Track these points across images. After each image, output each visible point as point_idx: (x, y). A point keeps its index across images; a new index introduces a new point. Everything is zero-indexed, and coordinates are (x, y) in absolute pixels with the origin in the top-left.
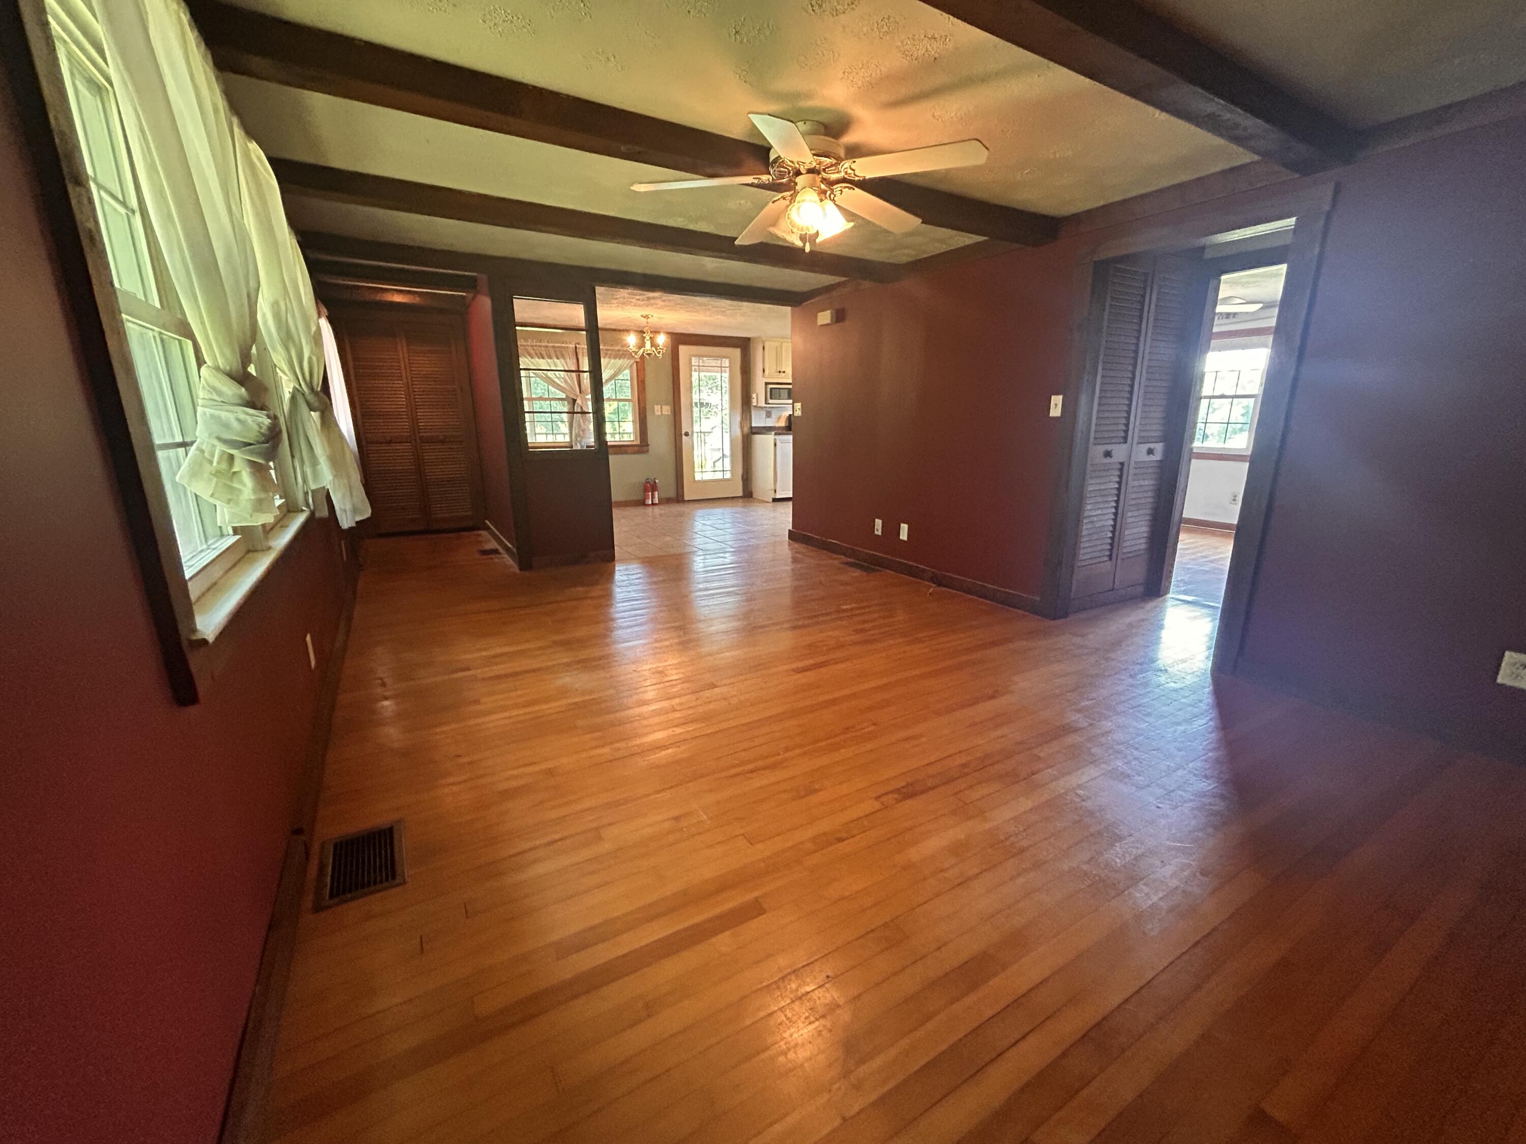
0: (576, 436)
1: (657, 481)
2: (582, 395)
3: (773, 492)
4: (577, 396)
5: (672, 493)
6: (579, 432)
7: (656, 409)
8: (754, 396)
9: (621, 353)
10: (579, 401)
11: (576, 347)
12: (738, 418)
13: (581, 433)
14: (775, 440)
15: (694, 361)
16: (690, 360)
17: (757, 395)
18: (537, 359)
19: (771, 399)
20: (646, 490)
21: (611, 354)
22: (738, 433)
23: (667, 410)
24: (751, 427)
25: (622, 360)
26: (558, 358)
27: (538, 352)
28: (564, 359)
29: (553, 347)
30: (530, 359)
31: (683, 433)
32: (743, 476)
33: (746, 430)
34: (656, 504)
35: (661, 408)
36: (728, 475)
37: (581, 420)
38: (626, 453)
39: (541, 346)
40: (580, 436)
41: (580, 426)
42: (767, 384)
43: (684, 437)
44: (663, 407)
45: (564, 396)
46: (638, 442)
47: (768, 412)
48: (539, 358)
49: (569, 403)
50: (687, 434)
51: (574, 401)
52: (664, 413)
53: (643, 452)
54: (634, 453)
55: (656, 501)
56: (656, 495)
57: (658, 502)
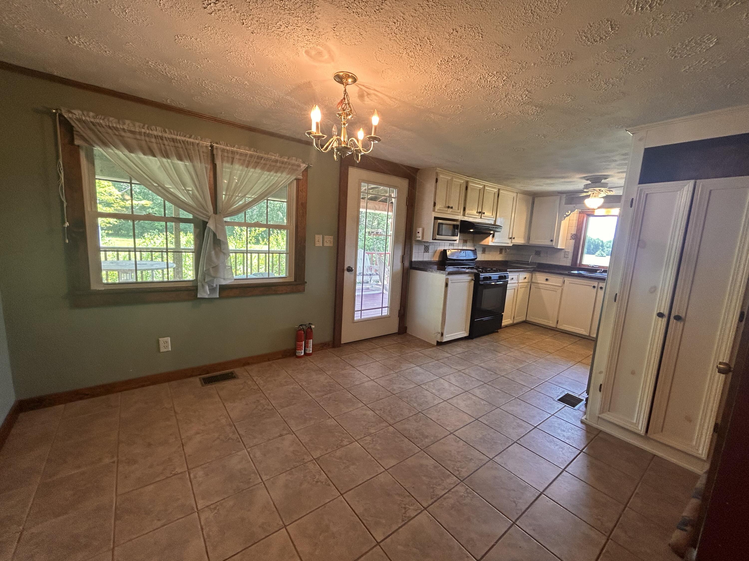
0: (204, 275)
1: (313, 327)
2: (217, 216)
3: (440, 335)
4: (209, 218)
5: (327, 337)
6: (208, 270)
7: (317, 239)
8: (420, 230)
9: (278, 164)
10: (211, 225)
11: (212, 146)
12: (399, 253)
13: (211, 270)
14: (447, 280)
15: (364, 187)
16: (360, 186)
17: (423, 230)
18: (142, 156)
19: (438, 234)
20: (298, 338)
21: (265, 164)
22: (398, 266)
23: (329, 241)
24: (411, 262)
25: (279, 174)
26: (180, 159)
27: (143, 143)
28: (191, 160)
29: (173, 140)
30: (127, 152)
31: (346, 267)
32: (400, 311)
33: (407, 264)
34: (309, 355)
35: (323, 238)
36: (386, 312)
37: (213, 252)
38: (276, 293)
39: (149, 135)
40: (210, 275)
41: (209, 259)
42: (436, 218)
43: (346, 273)
44: (326, 237)
45: (191, 216)
46: (292, 279)
47: (427, 247)
48: (145, 154)
49: (195, 227)
50: (350, 270)
51: (205, 224)
52: (326, 244)
53: (298, 291)
54: (286, 293)
55: (310, 350)
56: (310, 343)
57: (311, 352)
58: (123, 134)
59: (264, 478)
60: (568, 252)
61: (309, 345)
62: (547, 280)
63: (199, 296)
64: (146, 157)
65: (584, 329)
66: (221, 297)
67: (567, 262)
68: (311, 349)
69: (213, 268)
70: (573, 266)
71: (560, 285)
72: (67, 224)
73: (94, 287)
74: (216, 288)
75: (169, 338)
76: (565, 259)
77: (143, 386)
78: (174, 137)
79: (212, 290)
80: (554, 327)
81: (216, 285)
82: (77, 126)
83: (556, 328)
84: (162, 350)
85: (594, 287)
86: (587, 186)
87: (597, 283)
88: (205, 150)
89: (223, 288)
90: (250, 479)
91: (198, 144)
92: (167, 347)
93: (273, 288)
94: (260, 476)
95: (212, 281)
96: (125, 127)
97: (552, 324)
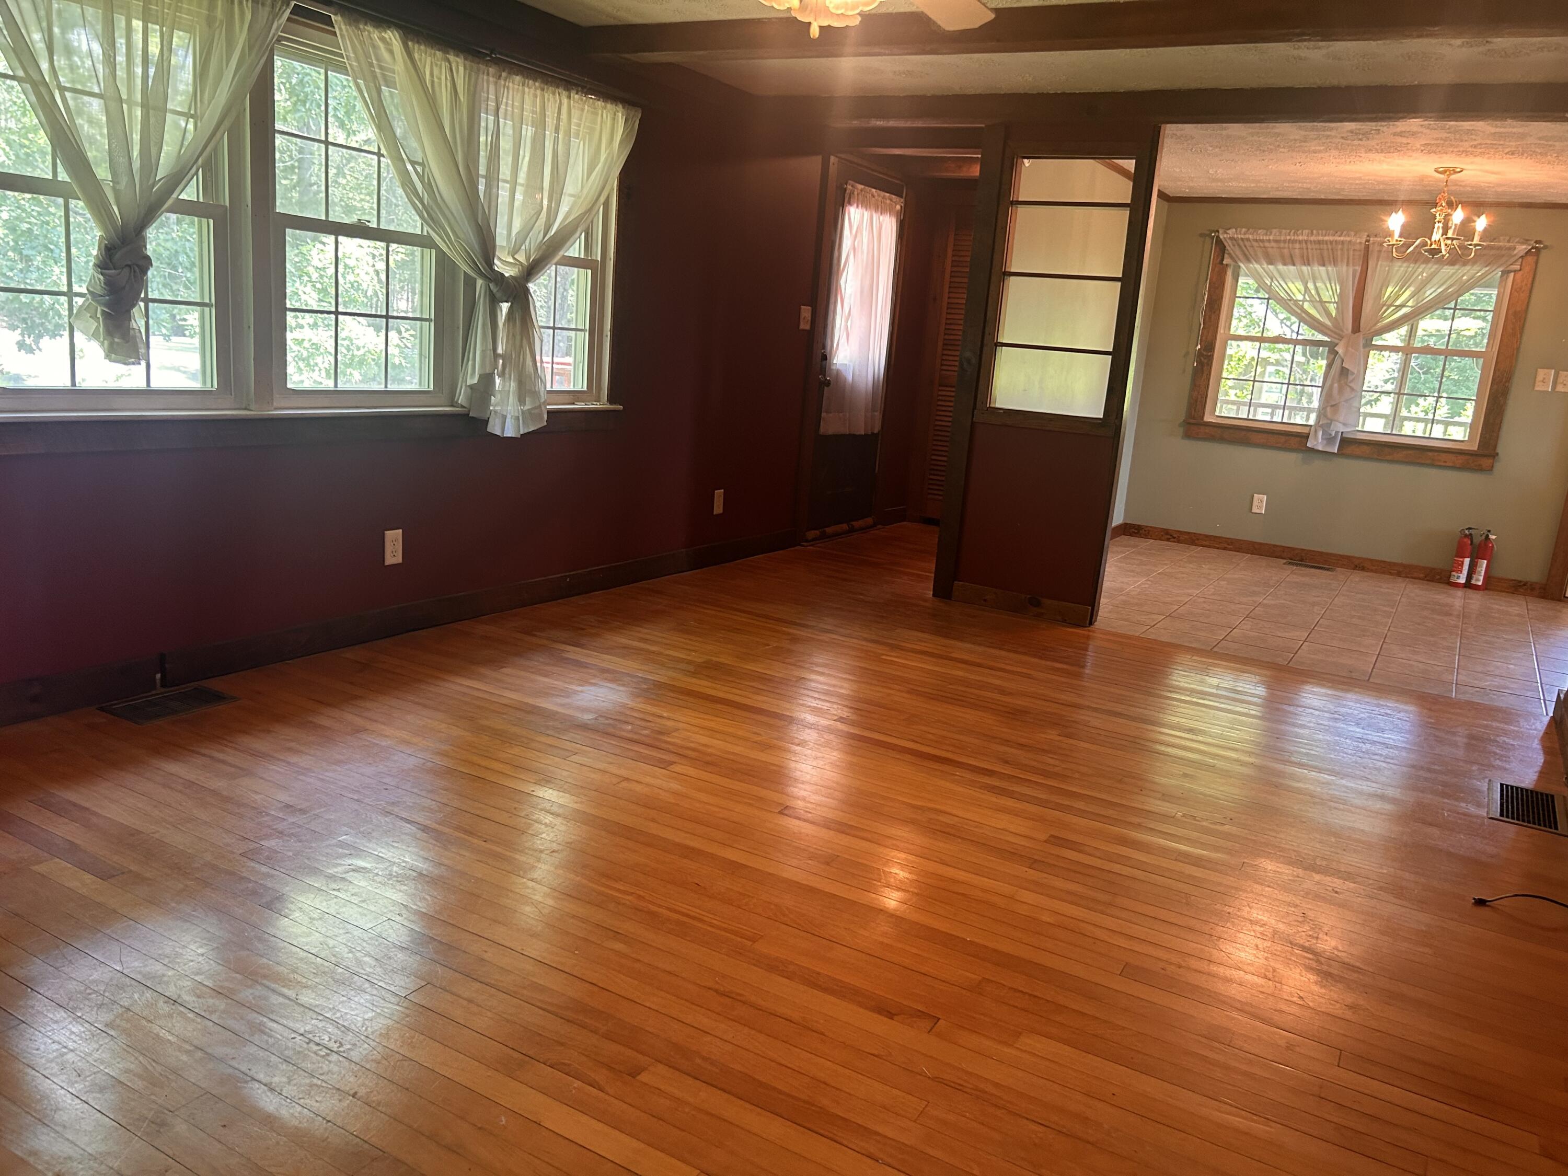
1: (1493, 537)
5: (1535, 573)
7: (1540, 377)
10: (1340, 348)
11: (1368, 242)
18: (1281, 267)
20: (1458, 551)
26: (1323, 264)
27: (1286, 251)
28: (1336, 264)
29: (1319, 242)
35: (1556, 375)
38: (1432, 464)
39: (1293, 242)
45: (1324, 339)
46: (1473, 446)
49: (1329, 352)
52: (1560, 388)
53: (1480, 469)
54: (1453, 468)
55: (1478, 580)
56: (1481, 567)
57: (1480, 583)
58: (1267, 244)
61: (1479, 569)
63: (1309, 445)
64: (1285, 267)
66: (1341, 453)
68: (1481, 578)
69: (1332, 406)
72: (1199, 347)
73: (1208, 418)
74: (1335, 437)
75: (1265, 497)
77: (1225, 549)
78: (1321, 238)
79: (1330, 440)
81: (1337, 432)
82: (1229, 245)
84: (1255, 510)
88: (1357, 247)
89: (1346, 442)
91: (1350, 242)
92: (1260, 507)
93: (1430, 454)
95: (1329, 425)
96: (1271, 238)
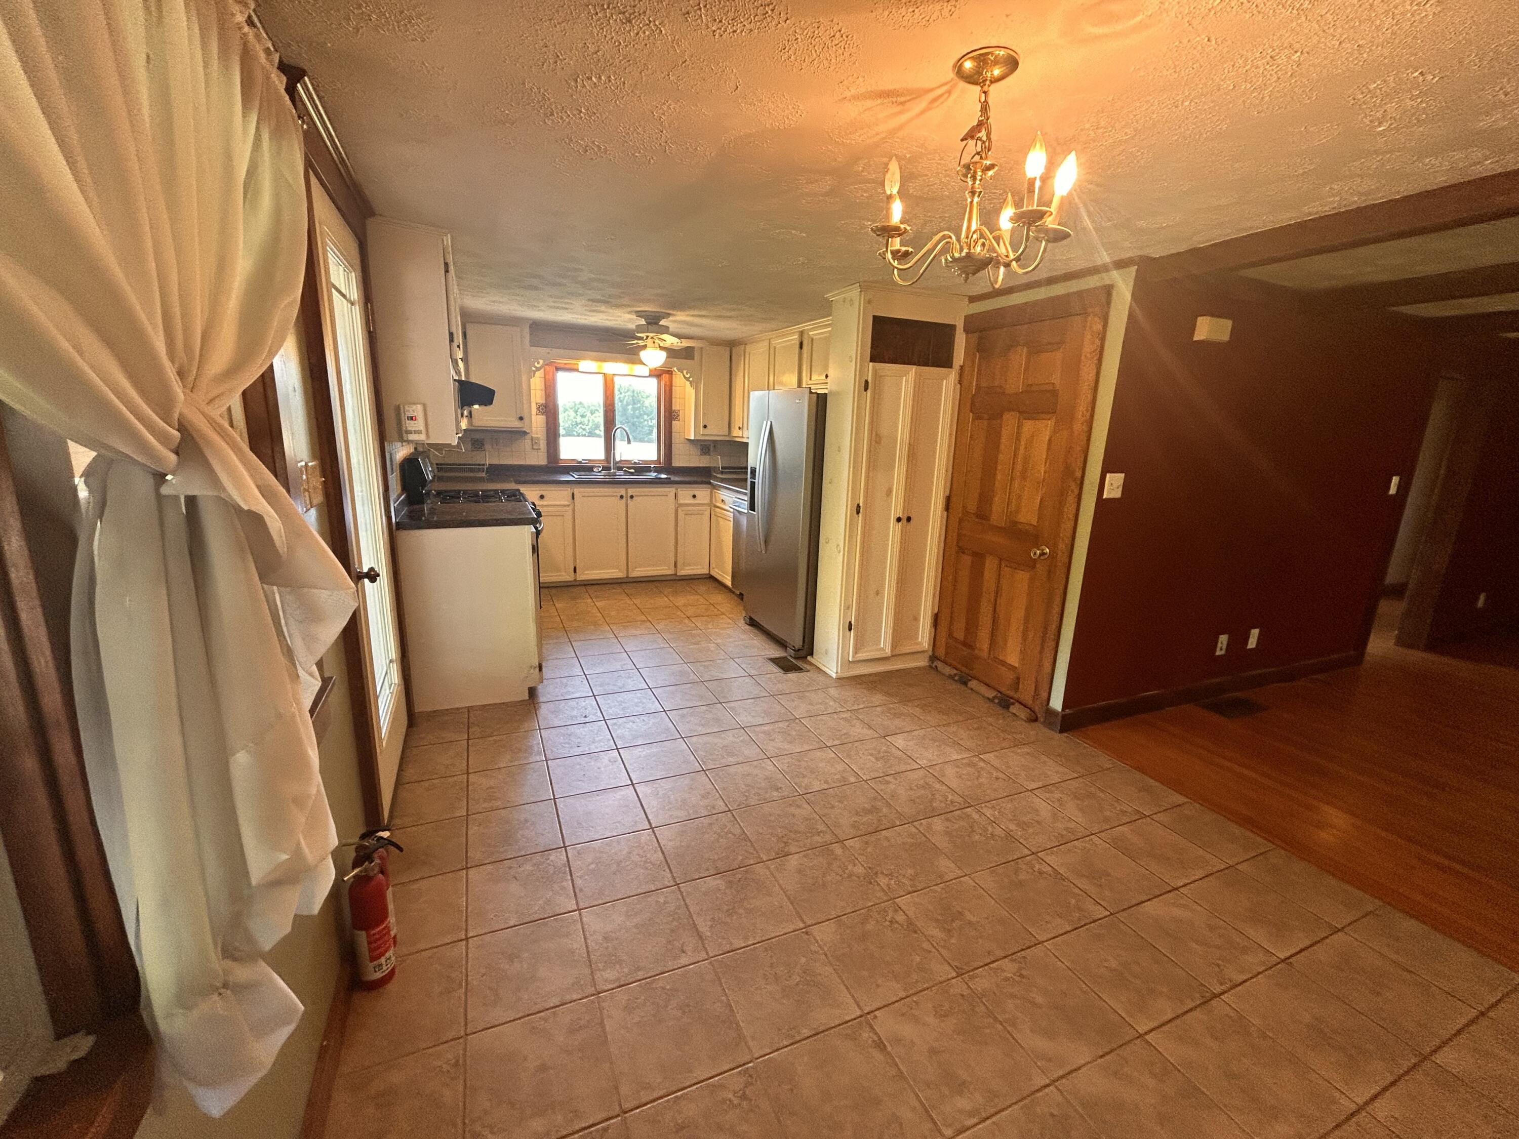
14: (533, 536)
59: (1041, 1081)
60: (538, 438)
62: (542, 497)
65: (617, 568)
67: (540, 459)
70: (551, 465)
71: (566, 503)
76: (535, 452)
80: (571, 581)
83: (575, 580)
85: (622, 497)
86: (640, 328)
87: (624, 490)
90: (1052, 1115)
94: (1038, 1091)
97: (568, 577)
